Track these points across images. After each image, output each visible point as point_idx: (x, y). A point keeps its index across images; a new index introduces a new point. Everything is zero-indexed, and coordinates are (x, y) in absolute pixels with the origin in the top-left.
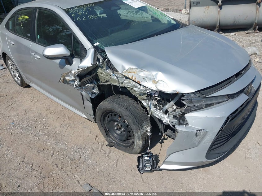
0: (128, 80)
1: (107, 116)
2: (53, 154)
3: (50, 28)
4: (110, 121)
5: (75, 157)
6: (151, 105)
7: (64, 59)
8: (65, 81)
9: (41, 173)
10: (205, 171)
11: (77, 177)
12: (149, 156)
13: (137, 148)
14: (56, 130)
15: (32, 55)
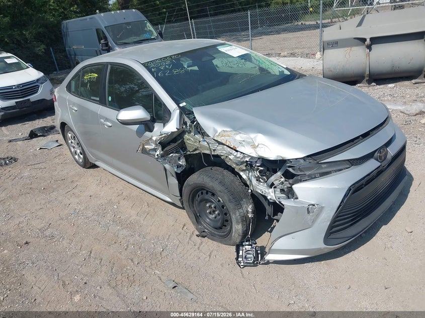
0: (222, 146)
1: (197, 195)
2: (127, 247)
3: (122, 88)
4: (201, 201)
5: (156, 250)
6: (252, 177)
7: (143, 124)
8: (144, 151)
9: (112, 269)
10: (327, 264)
11: (159, 273)
12: (250, 243)
13: (237, 235)
14: (130, 219)
15: (101, 122)
